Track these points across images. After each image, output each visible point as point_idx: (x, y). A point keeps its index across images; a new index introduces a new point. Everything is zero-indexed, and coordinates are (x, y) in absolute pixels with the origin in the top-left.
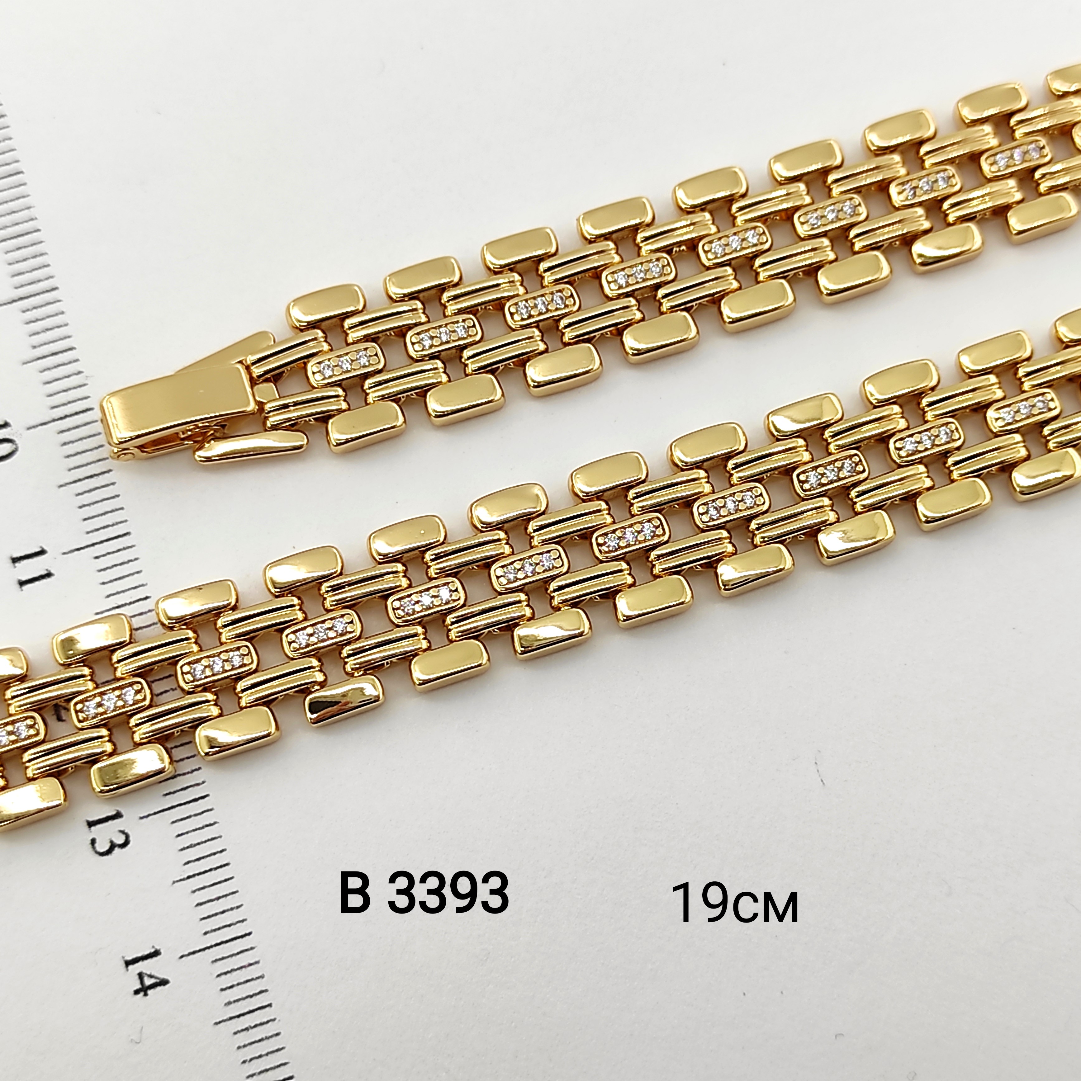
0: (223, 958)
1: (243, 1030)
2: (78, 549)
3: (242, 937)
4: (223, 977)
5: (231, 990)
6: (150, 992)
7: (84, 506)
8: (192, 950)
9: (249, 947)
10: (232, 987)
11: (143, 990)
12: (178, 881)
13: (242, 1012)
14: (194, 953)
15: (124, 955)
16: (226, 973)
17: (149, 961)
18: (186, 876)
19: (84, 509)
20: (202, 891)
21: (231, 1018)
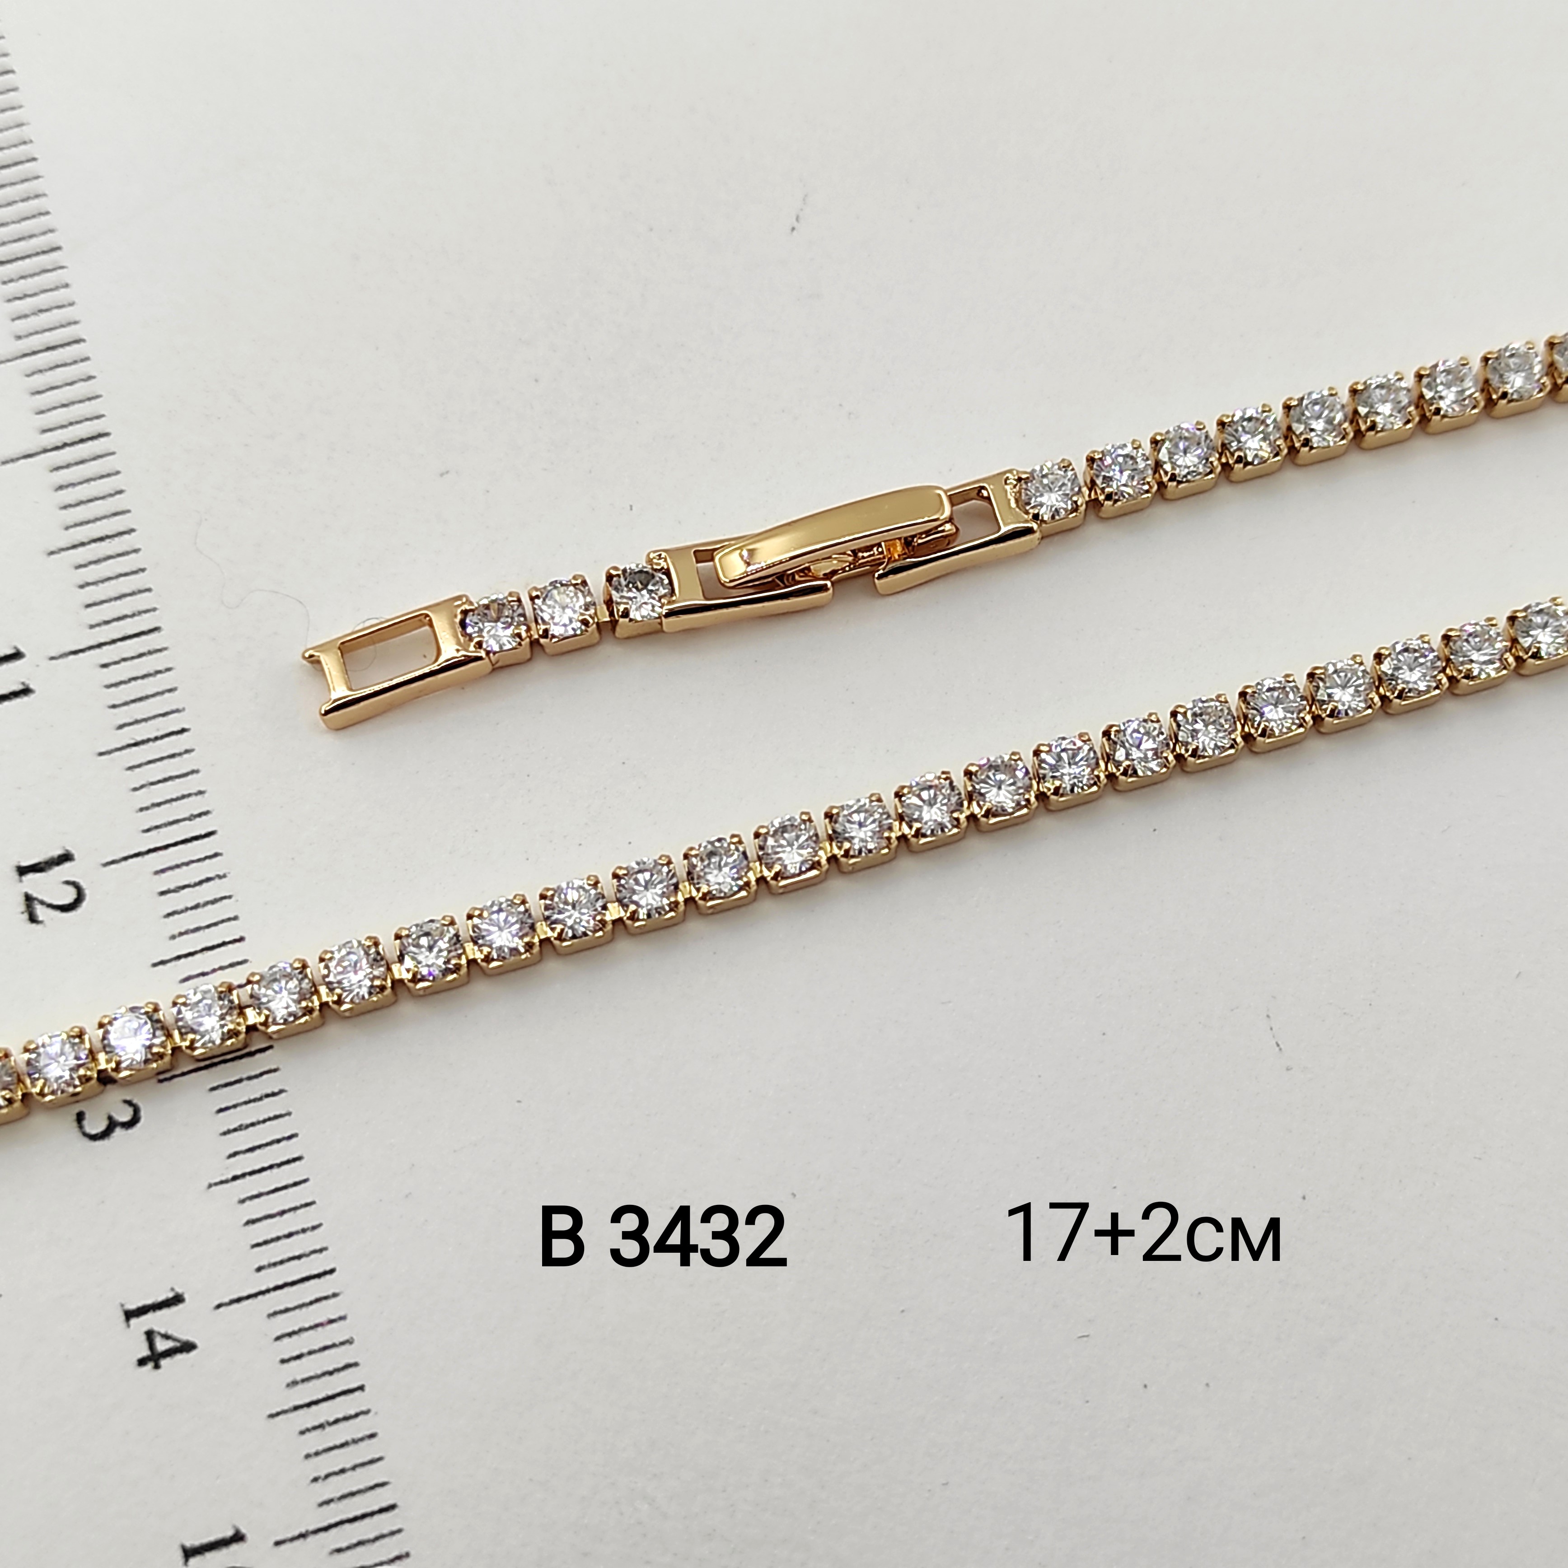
0: (287, 1310)
1: (315, 1428)
2: (75, 653)
3: (318, 1276)
4: (286, 1340)
5: (298, 1362)
6: (164, 1362)
7: (88, 584)
8: (235, 1296)
9: (330, 1293)
10: (299, 1357)
11: (154, 1359)
12: (216, 1184)
13: (314, 1398)
14: (239, 1300)
15: (123, 1302)
16: (290, 1335)
17: (165, 1312)
18: (230, 1176)
19: (87, 589)
20: (256, 1200)
21: (296, 1408)
